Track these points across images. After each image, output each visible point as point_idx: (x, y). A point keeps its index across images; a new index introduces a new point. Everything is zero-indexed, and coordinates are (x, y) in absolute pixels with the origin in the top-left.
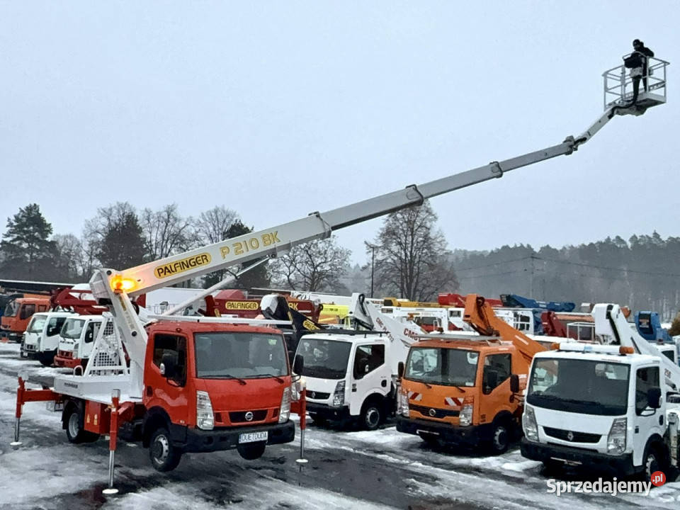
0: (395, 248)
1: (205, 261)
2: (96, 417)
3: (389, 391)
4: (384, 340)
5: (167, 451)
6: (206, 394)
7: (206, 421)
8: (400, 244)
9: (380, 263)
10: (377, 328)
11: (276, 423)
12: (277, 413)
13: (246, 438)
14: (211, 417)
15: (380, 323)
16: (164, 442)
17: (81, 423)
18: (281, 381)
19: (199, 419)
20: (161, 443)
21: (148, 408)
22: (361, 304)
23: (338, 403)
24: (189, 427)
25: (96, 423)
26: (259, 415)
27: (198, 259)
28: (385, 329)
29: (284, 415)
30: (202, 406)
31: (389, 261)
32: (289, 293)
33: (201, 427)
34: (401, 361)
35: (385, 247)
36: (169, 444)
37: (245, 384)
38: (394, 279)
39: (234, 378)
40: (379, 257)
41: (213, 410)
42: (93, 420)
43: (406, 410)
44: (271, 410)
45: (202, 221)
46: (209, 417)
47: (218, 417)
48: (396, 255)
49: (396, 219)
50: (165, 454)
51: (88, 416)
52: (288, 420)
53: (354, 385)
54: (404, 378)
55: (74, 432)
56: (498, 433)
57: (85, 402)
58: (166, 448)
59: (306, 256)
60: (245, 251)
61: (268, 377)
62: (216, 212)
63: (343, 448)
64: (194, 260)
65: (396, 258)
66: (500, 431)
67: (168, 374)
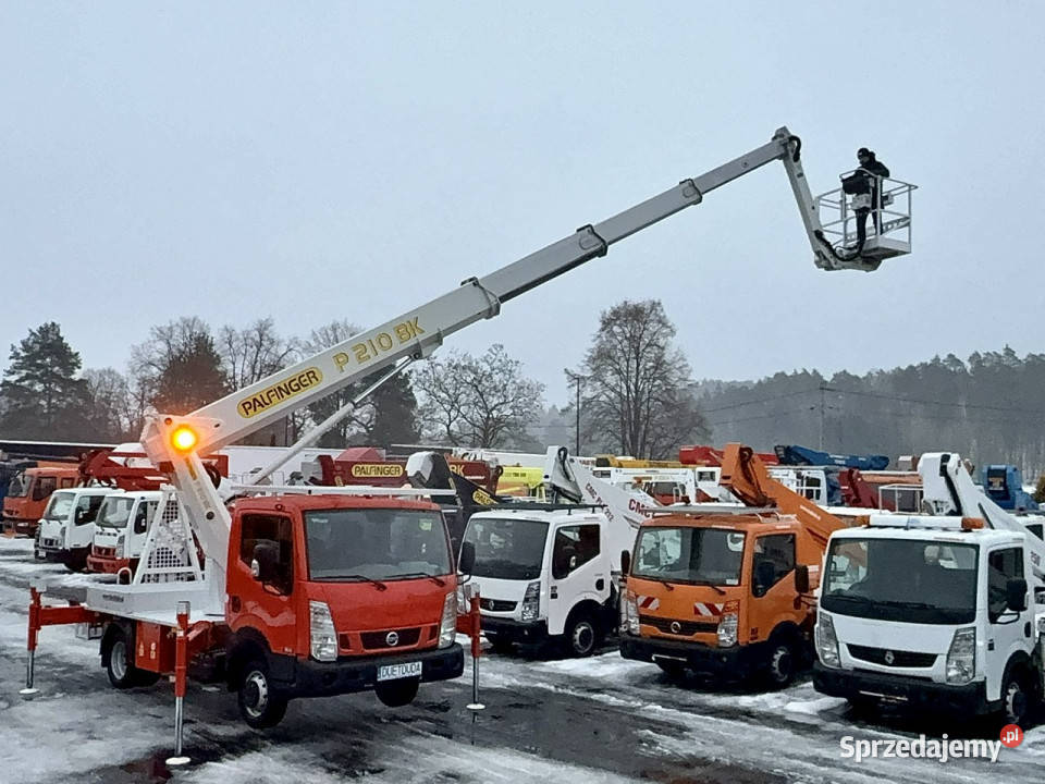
0: (611, 379)
1: (313, 380)
2: (153, 646)
3: (609, 595)
4: (599, 518)
5: (265, 697)
6: (324, 605)
7: (325, 647)
8: (619, 372)
9: (588, 402)
10: (588, 499)
11: (435, 648)
12: (435, 632)
13: (389, 673)
14: (333, 641)
15: (592, 492)
16: (260, 682)
17: (130, 655)
18: (441, 584)
19: (315, 643)
20: (255, 683)
21: (235, 630)
22: (563, 462)
23: (529, 616)
24: (299, 658)
25: (153, 656)
26: (408, 636)
27: (302, 379)
28: (599, 499)
29: (445, 636)
30: (319, 626)
31: (603, 398)
32: (451, 452)
33: (318, 657)
34: (626, 549)
35: (596, 378)
36: (269, 684)
37: (385, 588)
38: (611, 427)
39: (368, 581)
40: (588, 393)
41: (336, 630)
42: (148, 651)
43: (635, 625)
44: (425, 628)
45: (313, 344)
46: (329, 641)
47: (343, 641)
48: (613, 390)
49: (614, 335)
50: (262, 700)
51: (142, 646)
52: (454, 644)
53: (554, 588)
54: (632, 575)
55: (119, 671)
56: (777, 657)
57: (135, 623)
58: (263, 691)
59: (474, 394)
60: (372, 356)
61: (420, 576)
62: (334, 329)
63: (540, 685)
64: (297, 381)
65: (613, 395)
66: (781, 653)
67: (264, 575)
